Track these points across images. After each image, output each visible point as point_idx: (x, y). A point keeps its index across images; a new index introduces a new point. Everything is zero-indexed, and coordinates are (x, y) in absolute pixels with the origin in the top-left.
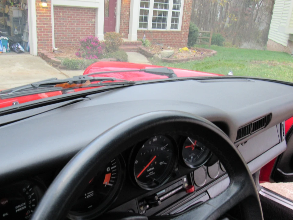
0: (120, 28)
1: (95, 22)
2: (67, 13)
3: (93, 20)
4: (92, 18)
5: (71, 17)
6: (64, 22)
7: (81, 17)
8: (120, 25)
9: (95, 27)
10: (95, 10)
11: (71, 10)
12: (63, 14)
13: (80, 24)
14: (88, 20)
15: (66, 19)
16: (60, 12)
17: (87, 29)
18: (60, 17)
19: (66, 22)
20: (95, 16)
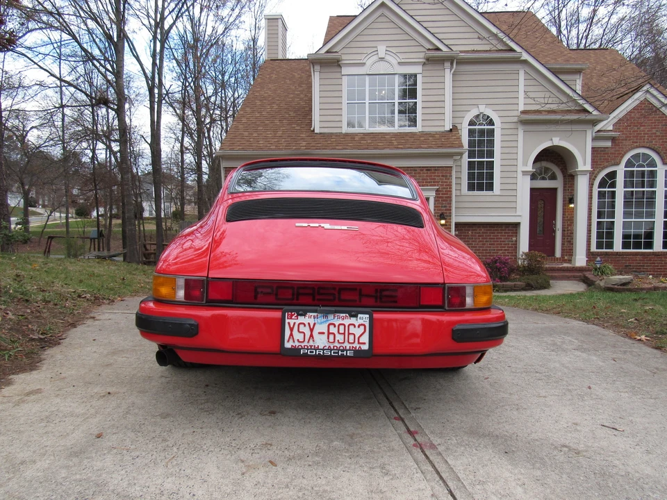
0: (562, 250)
1: (516, 241)
2: (478, 231)
3: (514, 239)
4: (513, 236)
5: (483, 236)
6: (473, 241)
7: (496, 236)
8: (563, 244)
9: (516, 247)
10: (516, 226)
11: (483, 227)
12: (472, 233)
13: (494, 244)
14: (506, 239)
15: (476, 239)
16: (469, 230)
17: (505, 250)
18: (468, 236)
19: (476, 241)
20: (517, 233)
